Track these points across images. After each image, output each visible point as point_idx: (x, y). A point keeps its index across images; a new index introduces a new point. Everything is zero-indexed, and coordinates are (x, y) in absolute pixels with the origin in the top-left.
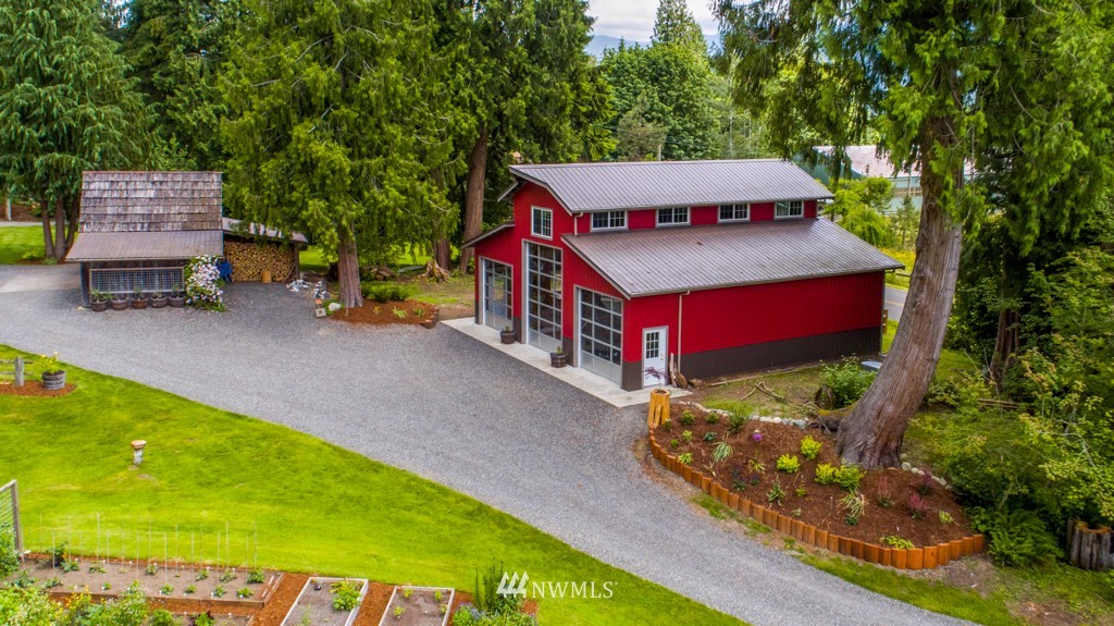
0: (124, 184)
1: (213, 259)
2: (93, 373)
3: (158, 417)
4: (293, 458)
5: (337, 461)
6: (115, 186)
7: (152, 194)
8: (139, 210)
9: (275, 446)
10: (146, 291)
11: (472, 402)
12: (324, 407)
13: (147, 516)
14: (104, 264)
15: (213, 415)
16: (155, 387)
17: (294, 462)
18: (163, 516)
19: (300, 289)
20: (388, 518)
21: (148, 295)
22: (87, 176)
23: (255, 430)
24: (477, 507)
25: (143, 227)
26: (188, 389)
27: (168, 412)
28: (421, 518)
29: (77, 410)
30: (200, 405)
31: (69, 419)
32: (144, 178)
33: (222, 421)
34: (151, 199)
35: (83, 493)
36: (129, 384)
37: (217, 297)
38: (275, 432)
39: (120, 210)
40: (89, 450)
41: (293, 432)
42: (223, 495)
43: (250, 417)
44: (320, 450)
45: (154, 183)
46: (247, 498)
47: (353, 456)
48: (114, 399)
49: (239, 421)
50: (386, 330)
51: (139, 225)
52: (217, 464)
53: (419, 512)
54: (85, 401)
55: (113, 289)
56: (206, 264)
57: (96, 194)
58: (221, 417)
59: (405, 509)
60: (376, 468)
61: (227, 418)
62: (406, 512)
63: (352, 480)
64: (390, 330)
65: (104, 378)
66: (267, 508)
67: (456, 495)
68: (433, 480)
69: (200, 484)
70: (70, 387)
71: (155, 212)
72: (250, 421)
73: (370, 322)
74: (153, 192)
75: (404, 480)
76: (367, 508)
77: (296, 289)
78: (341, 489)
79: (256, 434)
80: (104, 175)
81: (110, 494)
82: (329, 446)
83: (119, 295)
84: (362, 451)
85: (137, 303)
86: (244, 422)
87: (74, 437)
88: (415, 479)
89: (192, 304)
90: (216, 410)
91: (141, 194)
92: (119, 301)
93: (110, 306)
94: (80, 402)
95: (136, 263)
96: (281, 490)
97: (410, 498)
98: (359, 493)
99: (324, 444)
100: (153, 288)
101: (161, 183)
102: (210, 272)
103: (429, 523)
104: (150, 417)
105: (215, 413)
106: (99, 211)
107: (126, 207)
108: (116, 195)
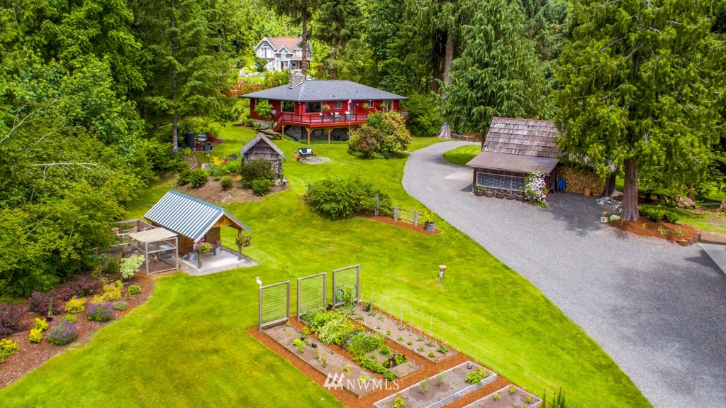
0: (512, 126)
1: (542, 176)
2: (453, 227)
3: (468, 258)
4: (519, 299)
5: (543, 307)
6: (507, 127)
7: (525, 133)
8: (516, 142)
9: (514, 289)
10: (505, 189)
11: (664, 299)
12: (561, 276)
13: (425, 304)
14: (485, 170)
15: (494, 263)
16: (477, 242)
17: (518, 301)
18: (432, 307)
19: (605, 203)
20: (546, 349)
21: (506, 191)
22: (494, 120)
23: (510, 277)
24: (610, 363)
25: (515, 152)
26: (493, 248)
27: (475, 256)
28: (568, 357)
29: (433, 244)
30: (492, 257)
31: (427, 247)
32: (524, 123)
33: (498, 268)
34: (524, 136)
35: (408, 284)
36: (466, 237)
37: (542, 199)
38: (520, 282)
39: (506, 141)
40: (426, 265)
41: (531, 285)
42: (467, 306)
43: (513, 270)
44: (538, 299)
45: (528, 126)
46: (478, 312)
47: (555, 308)
48: (454, 243)
49: (506, 271)
50: (646, 240)
51: (514, 151)
52: (478, 290)
53: (568, 353)
54: (439, 240)
55: (488, 185)
56: (538, 178)
57: (496, 130)
58: (498, 266)
59: (561, 348)
60: (562, 319)
61: (501, 267)
62: (560, 350)
63: (542, 322)
64: (649, 241)
65: (456, 231)
66: (483, 320)
67: (601, 352)
68: (594, 339)
69: (461, 297)
70: (437, 232)
71: (525, 144)
72: (512, 272)
73: (636, 233)
74: (526, 132)
75: (574, 332)
76: (538, 340)
77: (602, 203)
78: (532, 324)
79: (510, 280)
80: (503, 120)
81: (419, 288)
82: (545, 299)
83: (491, 189)
84: (562, 308)
85: (499, 195)
86: (508, 272)
87: (425, 257)
88: (582, 334)
89: (528, 201)
90: (498, 261)
91: (520, 133)
92: (489, 192)
93: (484, 194)
94: (437, 240)
95: (501, 172)
96: (499, 313)
97: (570, 344)
98: (541, 329)
99: (543, 296)
100: (509, 187)
101: (533, 126)
102: (540, 183)
103: (569, 361)
104: (464, 256)
105: (497, 263)
106: (495, 140)
107: (510, 139)
108: (506, 132)
